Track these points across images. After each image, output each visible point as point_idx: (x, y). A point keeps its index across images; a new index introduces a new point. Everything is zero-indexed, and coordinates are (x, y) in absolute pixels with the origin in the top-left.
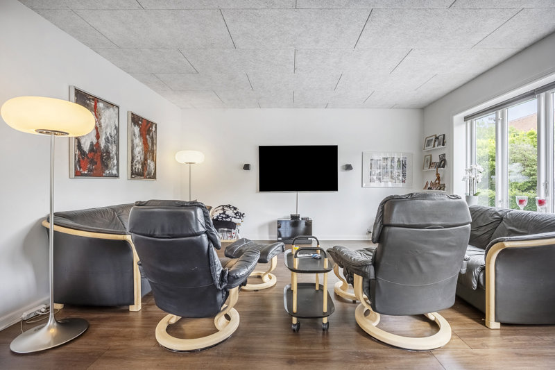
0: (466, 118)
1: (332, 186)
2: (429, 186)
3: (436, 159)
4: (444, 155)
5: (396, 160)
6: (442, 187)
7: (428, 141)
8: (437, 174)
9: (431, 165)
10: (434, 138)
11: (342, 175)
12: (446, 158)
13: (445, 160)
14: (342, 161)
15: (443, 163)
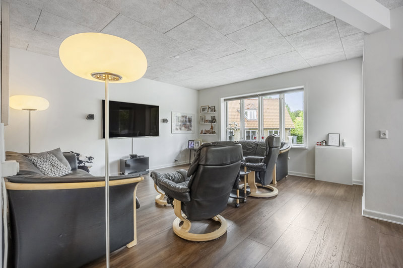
0: (225, 100)
1: (156, 133)
2: (204, 132)
3: (209, 118)
4: (215, 116)
5: (188, 117)
6: (214, 133)
7: (203, 108)
8: (212, 126)
9: (206, 121)
10: (207, 107)
11: (161, 125)
12: (216, 118)
13: (215, 119)
14: (161, 116)
15: (213, 120)
